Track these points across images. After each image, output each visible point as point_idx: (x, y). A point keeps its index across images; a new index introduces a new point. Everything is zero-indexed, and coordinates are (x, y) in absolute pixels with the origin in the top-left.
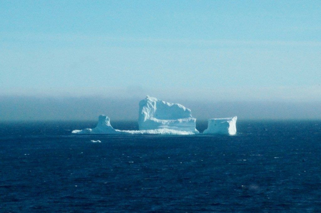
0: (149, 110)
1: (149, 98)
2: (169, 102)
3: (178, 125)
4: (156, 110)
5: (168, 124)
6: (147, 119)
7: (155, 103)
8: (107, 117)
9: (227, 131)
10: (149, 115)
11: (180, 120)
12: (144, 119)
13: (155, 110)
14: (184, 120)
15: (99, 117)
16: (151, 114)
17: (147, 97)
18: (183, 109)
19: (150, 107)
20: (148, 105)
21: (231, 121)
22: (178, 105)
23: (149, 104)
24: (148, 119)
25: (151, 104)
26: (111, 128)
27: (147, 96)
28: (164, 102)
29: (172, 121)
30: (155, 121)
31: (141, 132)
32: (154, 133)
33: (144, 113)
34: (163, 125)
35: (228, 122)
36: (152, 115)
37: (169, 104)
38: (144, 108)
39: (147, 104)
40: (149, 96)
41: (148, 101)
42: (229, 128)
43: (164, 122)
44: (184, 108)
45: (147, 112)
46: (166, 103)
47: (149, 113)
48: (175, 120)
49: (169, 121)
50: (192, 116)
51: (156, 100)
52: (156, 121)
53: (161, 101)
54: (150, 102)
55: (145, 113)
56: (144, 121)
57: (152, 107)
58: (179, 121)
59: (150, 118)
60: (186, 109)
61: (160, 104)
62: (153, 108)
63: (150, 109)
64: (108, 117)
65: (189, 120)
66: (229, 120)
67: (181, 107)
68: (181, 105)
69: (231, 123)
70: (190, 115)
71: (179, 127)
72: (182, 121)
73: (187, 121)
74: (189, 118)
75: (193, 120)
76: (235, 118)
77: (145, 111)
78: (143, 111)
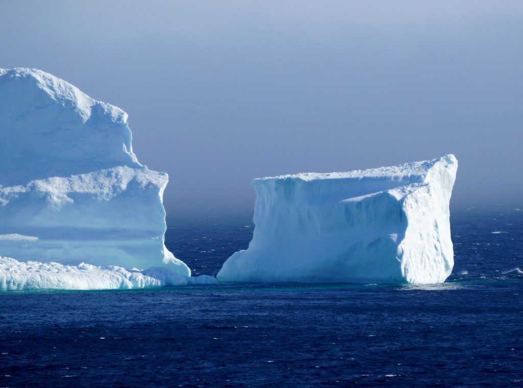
3: (39, 220)
9: (393, 258)
14: (84, 183)
18: (70, 105)
21: (420, 192)
22: (39, 75)
35: (396, 194)
42: (401, 237)
44: (83, 102)
48: (19, 189)
50: (135, 159)
58: (47, 194)
60: (96, 109)
65: (115, 188)
66: (400, 180)
67: (59, 93)
68: (56, 80)
69: (414, 204)
70: (124, 146)
71: (45, 233)
72: (69, 195)
73: (102, 193)
74: (121, 170)
75: (150, 183)
76: (443, 168)
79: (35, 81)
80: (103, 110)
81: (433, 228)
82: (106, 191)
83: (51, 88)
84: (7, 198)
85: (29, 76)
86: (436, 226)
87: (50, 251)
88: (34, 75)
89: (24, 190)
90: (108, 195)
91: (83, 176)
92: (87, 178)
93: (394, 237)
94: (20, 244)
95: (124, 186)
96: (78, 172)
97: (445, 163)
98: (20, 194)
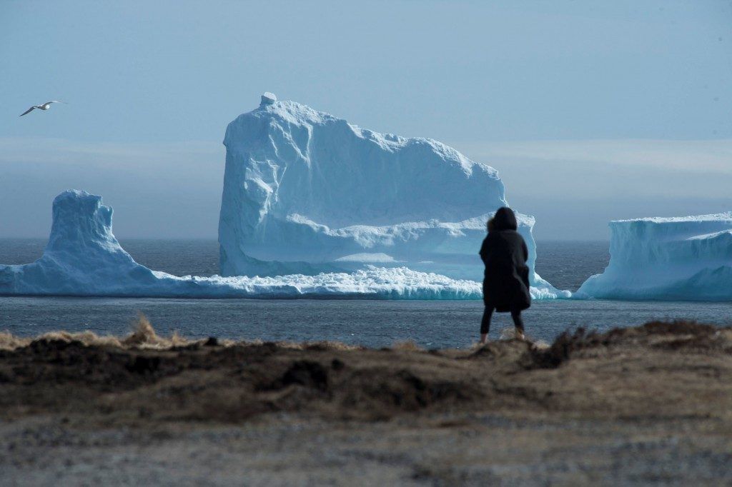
0: (279, 172)
1: (276, 105)
3: (441, 249)
5: (390, 242)
7: (309, 130)
10: (278, 198)
13: (311, 168)
15: (54, 207)
16: (288, 190)
17: (266, 101)
18: (457, 165)
19: (287, 151)
20: (274, 145)
22: (433, 144)
23: (280, 139)
24: (278, 215)
25: (288, 136)
26: (127, 261)
27: (268, 95)
28: (357, 129)
29: (405, 232)
31: (291, 284)
32: (363, 291)
33: (254, 185)
34: (360, 249)
37: (380, 139)
38: (253, 160)
39: (270, 137)
40: (273, 97)
41: (273, 124)
43: (362, 235)
44: (466, 163)
45: (268, 180)
46: (367, 134)
47: (278, 187)
48: (424, 225)
51: (313, 114)
53: (341, 123)
54: (285, 126)
55: (263, 183)
57: (294, 153)
58: (447, 230)
60: (475, 168)
62: (301, 160)
63: (287, 163)
67: (447, 156)
68: (444, 146)
70: (500, 196)
77: (258, 173)
78: (248, 176)
79: (430, 147)
80: (481, 169)
83: (442, 152)
84: (417, 232)
85: (426, 143)
89: (429, 226)
98: (426, 229)
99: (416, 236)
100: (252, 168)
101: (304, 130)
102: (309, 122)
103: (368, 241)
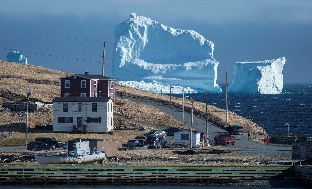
0: (132, 44)
1: (135, 18)
2: (174, 28)
3: (182, 74)
4: (147, 43)
5: (165, 72)
6: (126, 62)
7: (146, 28)
8: (22, 56)
10: (130, 55)
11: (188, 65)
12: (120, 62)
13: (145, 43)
14: (196, 64)
16: (135, 52)
17: (132, 17)
18: (199, 41)
19: (135, 36)
20: (130, 33)
21: (267, 68)
22: (192, 33)
23: (133, 31)
24: (129, 61)
25: (137, 30)
27: (133, 14)
28: (165, 28)
29: (172, 67)
30: (140, 66)
33: (119, 49)
34: (153, 74)
35: (259, 68)
36: (137, 54)
37: (173, 31)
38: (121, 39)
39: (129, 30)
40: (135, 15)
41: (132, 25)
43: (156, 69)
44: (203, 40)
45: (127, 47)
46: (168, 29)
47: (131, 50)
48: (179, 65)
49: (166, 67)
50: (213, 57)
51: (149, 21)
52: (143, 66)
53: (159, 25)
54: (136, 26)
55: (124, 50)
56: (120, 66)
57: (138, 36)
58: (186, 67)
59: (132, 60)
60: (206, 42)
61: (154, 31)
62: (141, 39)
63: (135, 41)
64: (24, 56)
65: (204, 65)
66: (265, 64)
67: (197, 37)
68: (197, 33)
69: (264, 71)
70: (210, 53)
71: (183, 78)
72: (192, 67)
73: (200, 67)
74: (208, 60)
75: (213, 64)
76: (280, 61)
77: (122, 45)
78: (118, 46)
79: (191, 34)
80: (207, 42)
81: (273, 78)
82: (201, 66)
83: (195, 36)
84: (176, 67)
85: (189, 33)
86: (274, 78)
87: (184, 83)
88: (191, 32)
89: (180, 66)
90: (201, 67)
91: (197, 62)
92: (198, 62)
93: (257, 80)
94: (176, 81)
95: (206, 65)
96: (196, 61)
97: (281, 59)
98: (179, 66)
99: (175, 69)
100: (120, 42)
101: (143, 28)
102: (146, 24)
103: (157, 71)
